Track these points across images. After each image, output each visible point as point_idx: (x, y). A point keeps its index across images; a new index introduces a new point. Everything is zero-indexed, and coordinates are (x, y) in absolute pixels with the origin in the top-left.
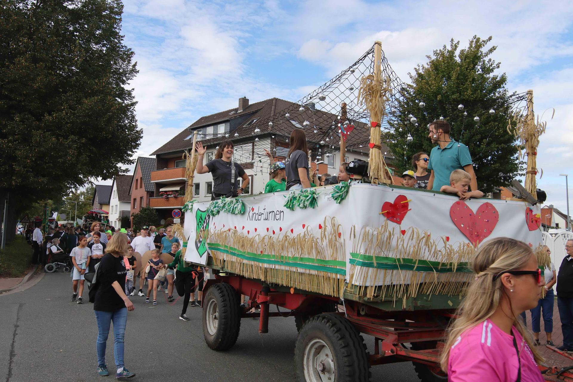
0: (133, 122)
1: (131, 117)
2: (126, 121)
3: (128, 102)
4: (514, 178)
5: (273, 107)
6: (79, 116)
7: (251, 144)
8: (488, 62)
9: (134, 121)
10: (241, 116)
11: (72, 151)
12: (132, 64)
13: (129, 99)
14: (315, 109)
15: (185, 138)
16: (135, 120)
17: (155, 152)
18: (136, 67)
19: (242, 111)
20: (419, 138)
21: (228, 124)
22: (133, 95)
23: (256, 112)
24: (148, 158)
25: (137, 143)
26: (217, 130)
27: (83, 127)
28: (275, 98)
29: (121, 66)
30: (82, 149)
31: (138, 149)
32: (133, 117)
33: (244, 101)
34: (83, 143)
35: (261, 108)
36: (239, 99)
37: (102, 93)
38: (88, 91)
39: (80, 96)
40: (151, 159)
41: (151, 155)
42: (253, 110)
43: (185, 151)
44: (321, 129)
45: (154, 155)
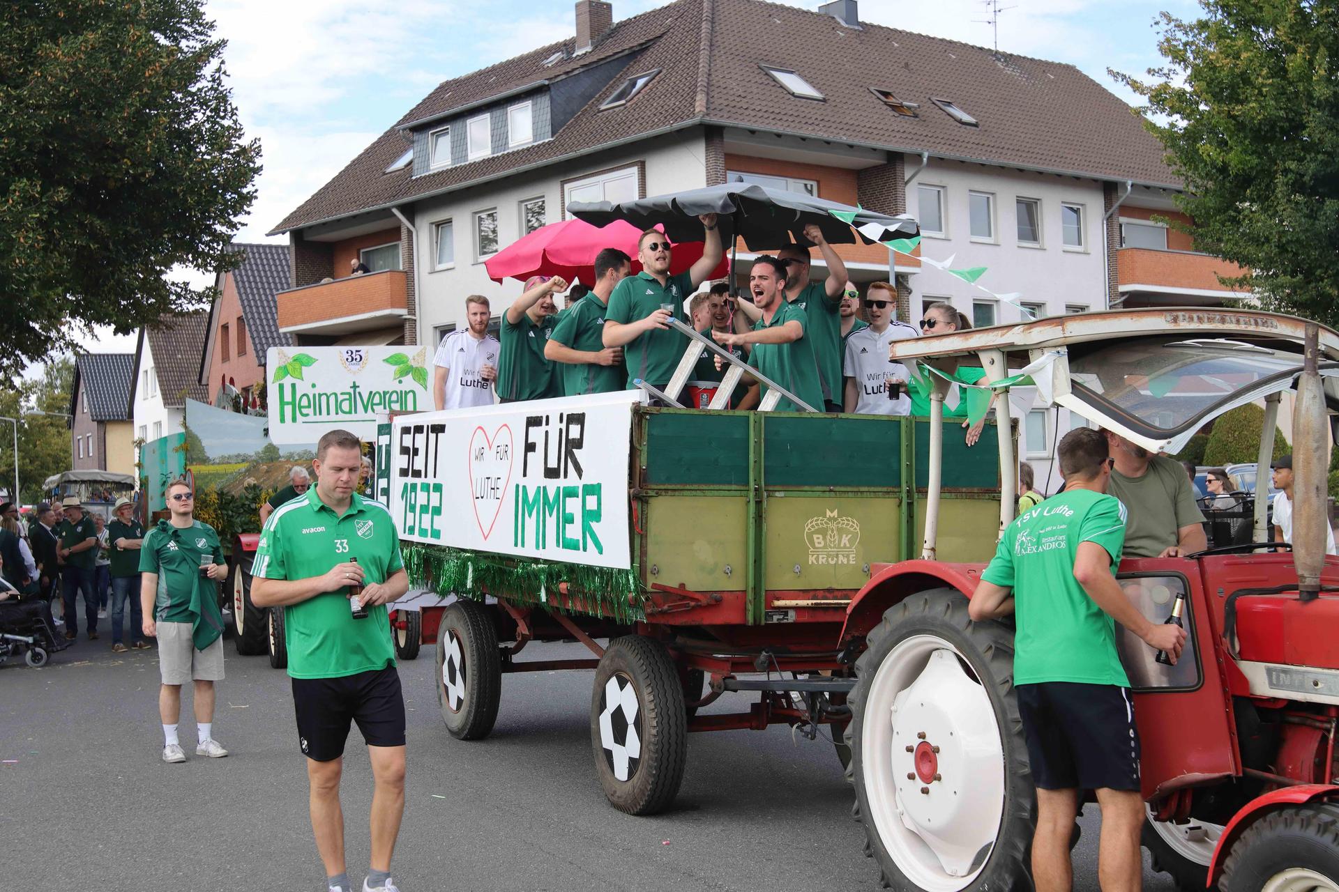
0: (223, 118)
1: (216, 98)
2: (199, 116)
3: (192, 43)
6: (38, 107)
7: (635, 170)
9: (225, 111)
10: (590, 68)
11: (25, 237)
13: (196, 32)
14: (859, 24)
15: (388, 164)
16: (229, 108)
17: (287, 221)
19: (589, 49)
20: (1289, 100)
21: (544, 102)
22: (208, 18)
23: (643, 48)
24: (264, 247)
25: (245, 191)
26: (506, 125)
27: (52, 144)
30: (58, 228)
31: (249, 213)
32: (223, 98)
33: (595, 12)
34: (59, 205)
35: (658, 33)
36: (577, 6)
37: (107, 18)
38: (56, 13)
39: (31, 33)
41: (272, 233)
42: (634, 42)
43: (395, 211)
44: (886, 94)
45: (283, 233)
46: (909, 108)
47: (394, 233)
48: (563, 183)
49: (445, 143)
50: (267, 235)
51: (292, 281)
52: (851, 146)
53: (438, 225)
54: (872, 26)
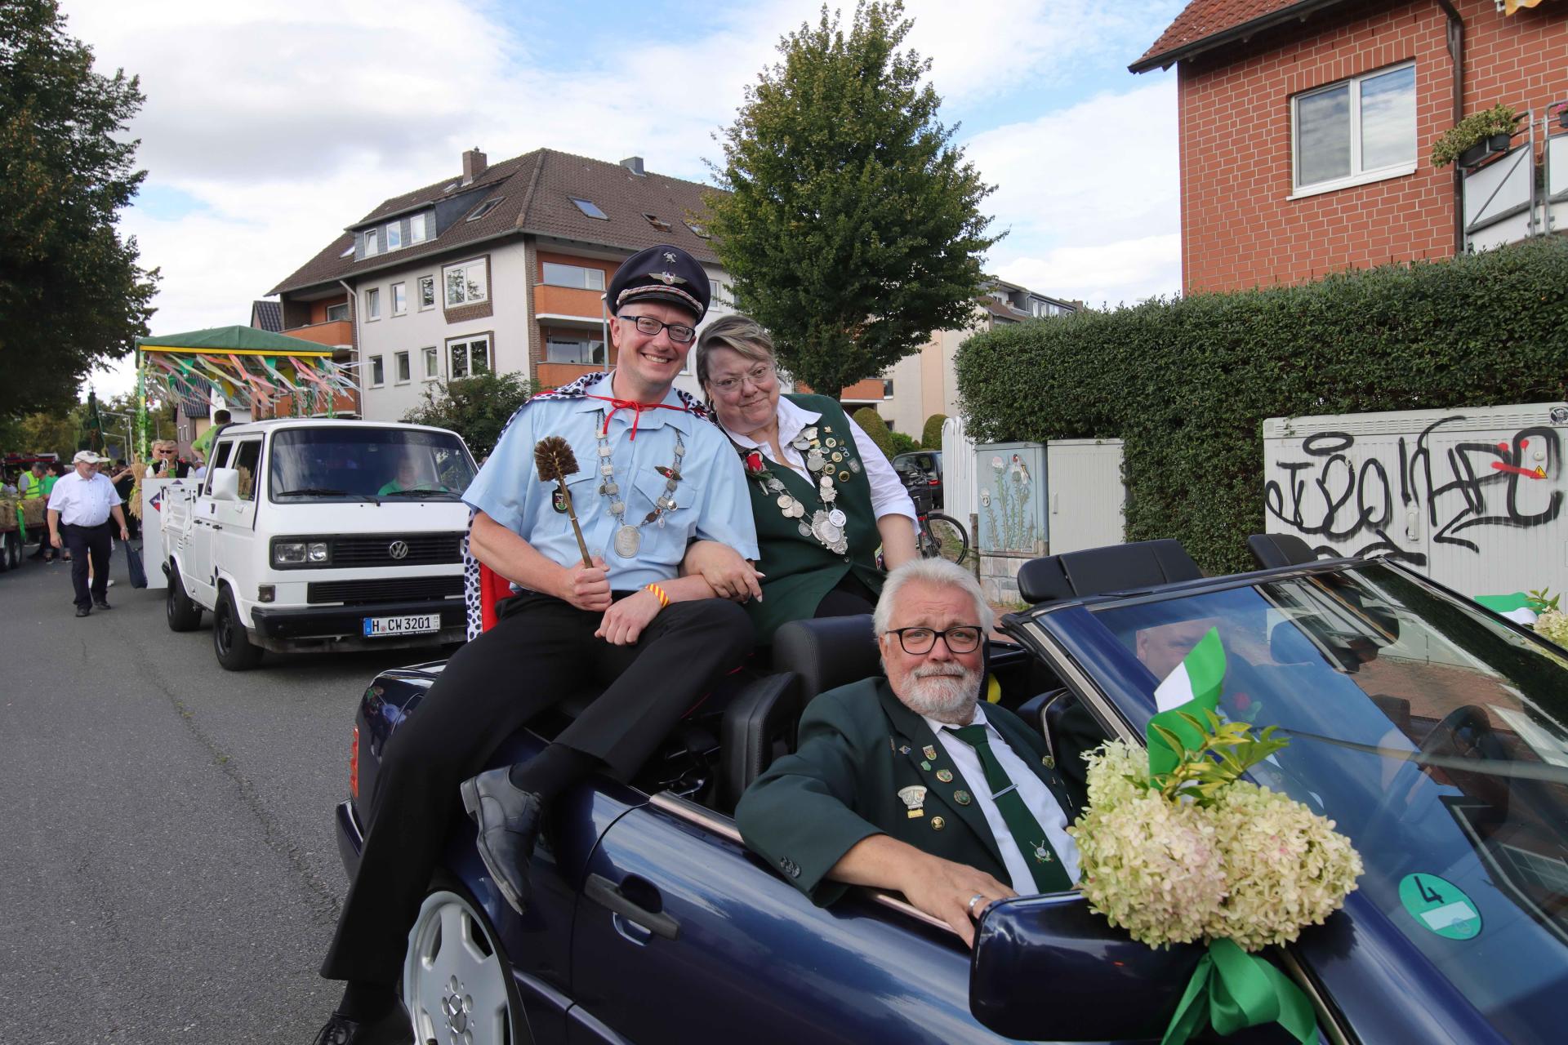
3: (120, 173)
4: (972, 310)
5: (536, 171)
7: (484, 260)
8: (909, 56)
10: (468, 191)
12: (127, 81)
14: (645, 173)
15: (343, 252)
17: (278, 288)
18: (139, 87)
19: (471, 182)
21: (432, 215)
23: (499, 183)
24: (265, 303)
26: (410, 229)
28: (543, 150)
29: (100, 87)
33: (475, 159)
35: (511, 173)
36: (464, 154)
40: (274, 303)
41: (268, 295)
42: (494, 178)
43: (342, 282)
44: (653, 218)
45: (275, 295)
46: (666, 227)
47: (343, 297)
48: (443, 267)
49: (374, 239)
50: (265, 296)
51: (283, 326)
52: (622, 249)
53: (371, 292)
54: (654, 175)
